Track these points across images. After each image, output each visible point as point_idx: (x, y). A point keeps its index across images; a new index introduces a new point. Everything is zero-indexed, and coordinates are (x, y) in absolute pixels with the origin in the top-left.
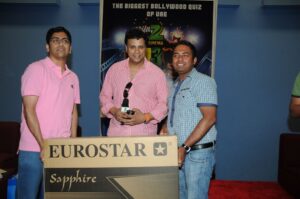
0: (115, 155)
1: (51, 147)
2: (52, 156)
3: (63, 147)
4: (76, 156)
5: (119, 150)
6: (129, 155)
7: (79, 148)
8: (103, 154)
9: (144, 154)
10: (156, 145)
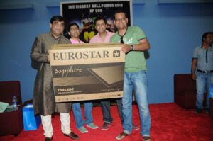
0: (92, 57)
1: (54, 54)
2: (55, 59)
3: (61, 54)
4: (70, 58)
5: (95, 55)
6: (100, 57)
7: (71, 55)
8: (86, 57)
9: (108, 57)
10: (115, 52)
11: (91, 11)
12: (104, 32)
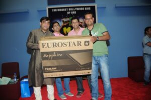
0: (70, 46)
1: (43, 44)
2: (43, 47)
3: (48, 44)
4: (54, 47)
5: (71, 44)
6: (75, 45)
7: (55, 44)
8: (65, 46)
9: (81, 45)
10: (85, 42)
11: (68, 13)
12: (78, 28)
